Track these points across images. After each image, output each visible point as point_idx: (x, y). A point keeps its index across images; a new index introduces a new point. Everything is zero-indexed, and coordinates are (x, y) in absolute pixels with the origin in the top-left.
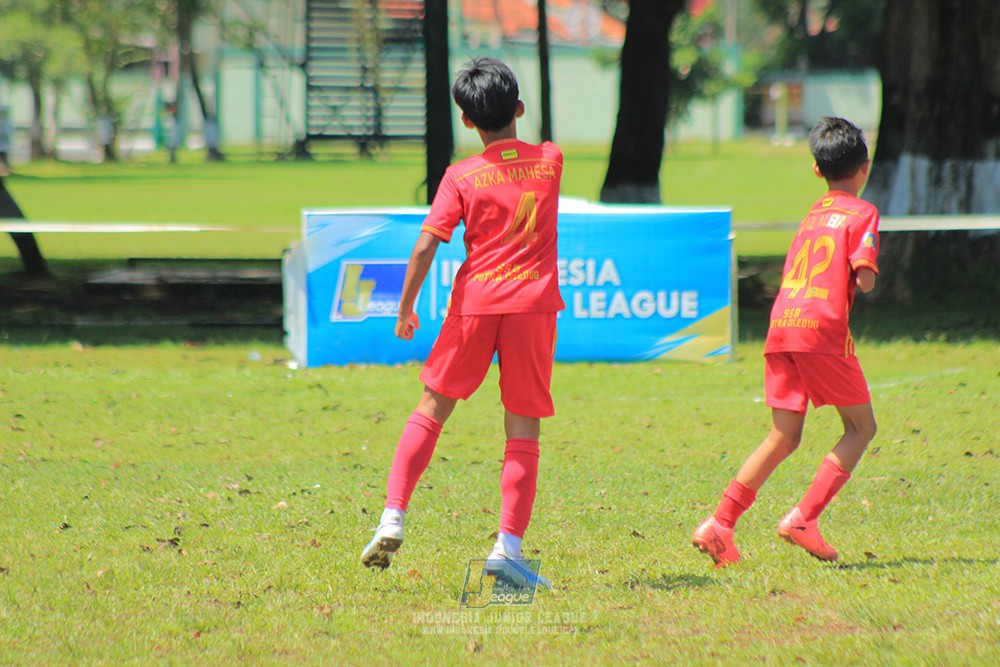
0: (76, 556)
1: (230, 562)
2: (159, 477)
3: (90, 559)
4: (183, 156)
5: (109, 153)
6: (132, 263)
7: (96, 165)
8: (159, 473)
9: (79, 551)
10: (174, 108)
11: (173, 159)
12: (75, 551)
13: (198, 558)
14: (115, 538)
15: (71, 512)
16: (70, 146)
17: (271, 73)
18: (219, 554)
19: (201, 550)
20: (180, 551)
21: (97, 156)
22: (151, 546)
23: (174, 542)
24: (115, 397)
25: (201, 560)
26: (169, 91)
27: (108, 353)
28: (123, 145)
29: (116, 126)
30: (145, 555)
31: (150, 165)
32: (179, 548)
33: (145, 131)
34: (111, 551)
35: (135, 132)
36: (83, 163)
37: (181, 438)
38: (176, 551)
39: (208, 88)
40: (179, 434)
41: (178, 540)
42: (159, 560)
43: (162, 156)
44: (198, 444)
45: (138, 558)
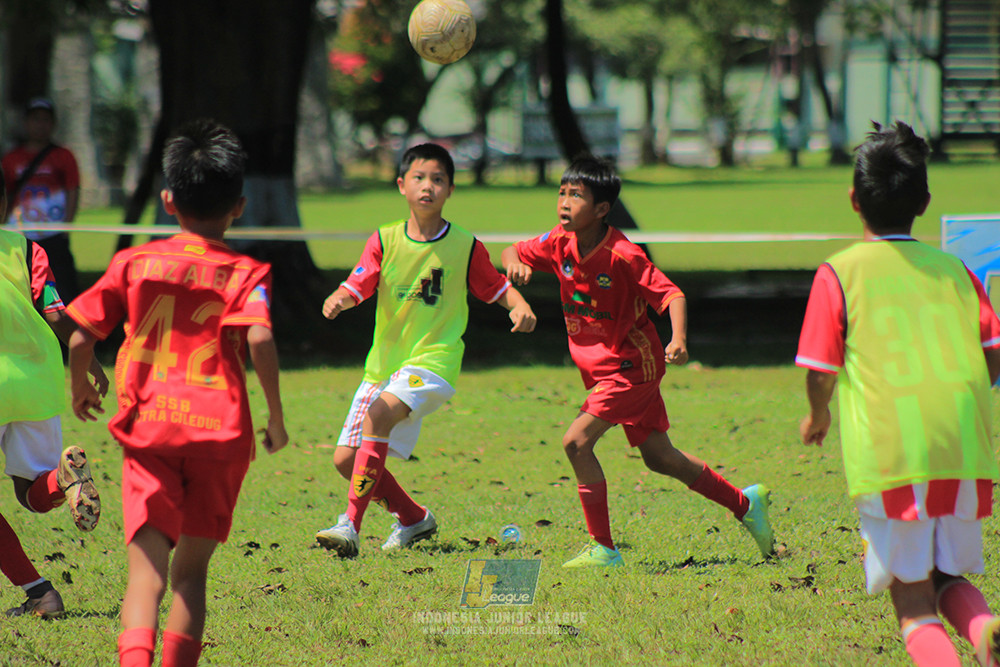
0: (702, 595)
1: (869, 603)
2: (789, 509)
3: (717, 599)
4: (805, 158)
5: (727, 157)
6: (753, 276)
7: (712, 169)
8: (787, 505)
9: (705, 589)
10: (794, 107)
11: (794, 162)
12: (701, 589)
13: (835, 598)
14: (744, 575)
15: (695, 547)
16: (684, 149)
17: (904, 65)
18: (857, 594)
19: (838, 589)
20: (815, 590)
21: (712, 159)
22: (784, 585)
23: (808, 581)
24: (737, 421)
25: (839, 599)
26: (790, 87)
27: (731, 374)
28: (740, 147)
29: (733, 129)
30: (777, 594)
31: (771, 169)
32: (813, 587)
33: (764, 132)
34: (740, 590)
35: (752, 133)
36: (696, 168)
37: (810, 465)
38: (810, 590)
39: (833, 84)
40: (808, 462)
41: (813, 579)
42: (792, 599)
43: (782, 158)
44: (830, 472)
45: (769, 597)
